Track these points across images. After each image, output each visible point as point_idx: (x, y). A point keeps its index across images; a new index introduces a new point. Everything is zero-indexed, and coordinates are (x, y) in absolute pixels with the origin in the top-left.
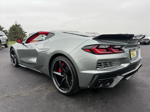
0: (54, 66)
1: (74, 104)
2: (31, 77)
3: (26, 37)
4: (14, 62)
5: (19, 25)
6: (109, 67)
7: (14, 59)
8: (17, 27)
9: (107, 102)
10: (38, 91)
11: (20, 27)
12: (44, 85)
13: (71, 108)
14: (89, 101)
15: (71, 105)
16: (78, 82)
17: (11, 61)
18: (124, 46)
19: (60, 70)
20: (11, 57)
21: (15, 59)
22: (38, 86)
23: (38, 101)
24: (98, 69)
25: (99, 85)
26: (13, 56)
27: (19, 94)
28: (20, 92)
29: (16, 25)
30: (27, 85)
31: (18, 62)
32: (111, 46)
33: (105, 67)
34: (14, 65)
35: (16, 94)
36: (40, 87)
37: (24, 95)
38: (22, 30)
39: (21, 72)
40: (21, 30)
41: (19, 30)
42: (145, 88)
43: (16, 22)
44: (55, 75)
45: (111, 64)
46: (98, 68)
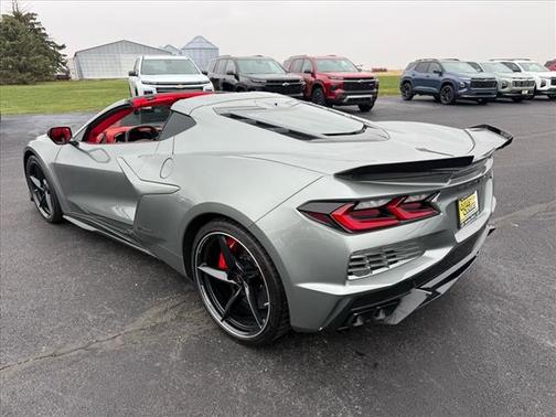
0: (203, 249)
1: (274, 375)
2: (119, 271)
3: (64, 64)
4: (44, 204)
5: (31, 16)
6: (386, 269)
7: (41, 193)
8: (21, 26)
9: (376, 365)
10: (153, 328)
11: (33, 24)
12: (170, 304)
13: (266, 392)
14: (321, 363)
15: (266, 382)
16: (288, 311)
17: (32, 199)
18: (437, 192)
19: (222, 263)
20: (32, 185)
21: (48, 197)
22: (148, 309)
23: (159, 370)
24: (350, 277)
25: (355, 321)
26: (37, 182)
27: (90, 343)
28: (93, 338)
29: (18, 15)
30: (109, 305)
31: (63, 209)
32: (395, 199)
33: (373, 269)
34: (46, 215)
35: (80, 345)
36: (155, 310)
37: (108, 346)
38: (45, 34)
39: (75, 247)
40: (38, 34)
41: (31, 36)
42: (497, 309)
43: (15, 3)
44: (206, 277)
45: (394, 256)
46: (351, 274)
